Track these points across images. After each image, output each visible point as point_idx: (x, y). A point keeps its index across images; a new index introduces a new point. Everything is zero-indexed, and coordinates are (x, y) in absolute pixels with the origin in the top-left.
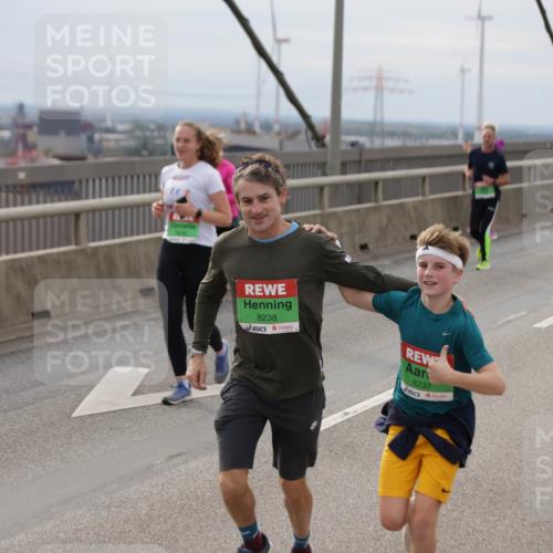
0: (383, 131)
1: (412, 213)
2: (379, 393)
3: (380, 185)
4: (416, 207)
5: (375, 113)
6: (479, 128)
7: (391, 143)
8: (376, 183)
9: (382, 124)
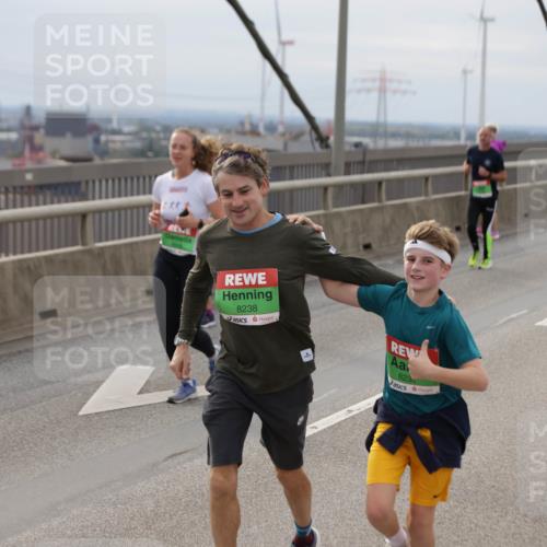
0: (386, 132)
3: (384, 185)
4: (419, 207)
5: (378, 115)
7: (394, 143)
8: (380, 183)
9: (385, 125)
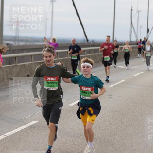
0: (19, 39)
1: (28, 68)
2: (16, 128)
3: (17, 58)
4: (29, 65)
5: (16, 34)
6: (51, 39)
7: (21, 44)
8: (15, 57)
9: (18, 37)
